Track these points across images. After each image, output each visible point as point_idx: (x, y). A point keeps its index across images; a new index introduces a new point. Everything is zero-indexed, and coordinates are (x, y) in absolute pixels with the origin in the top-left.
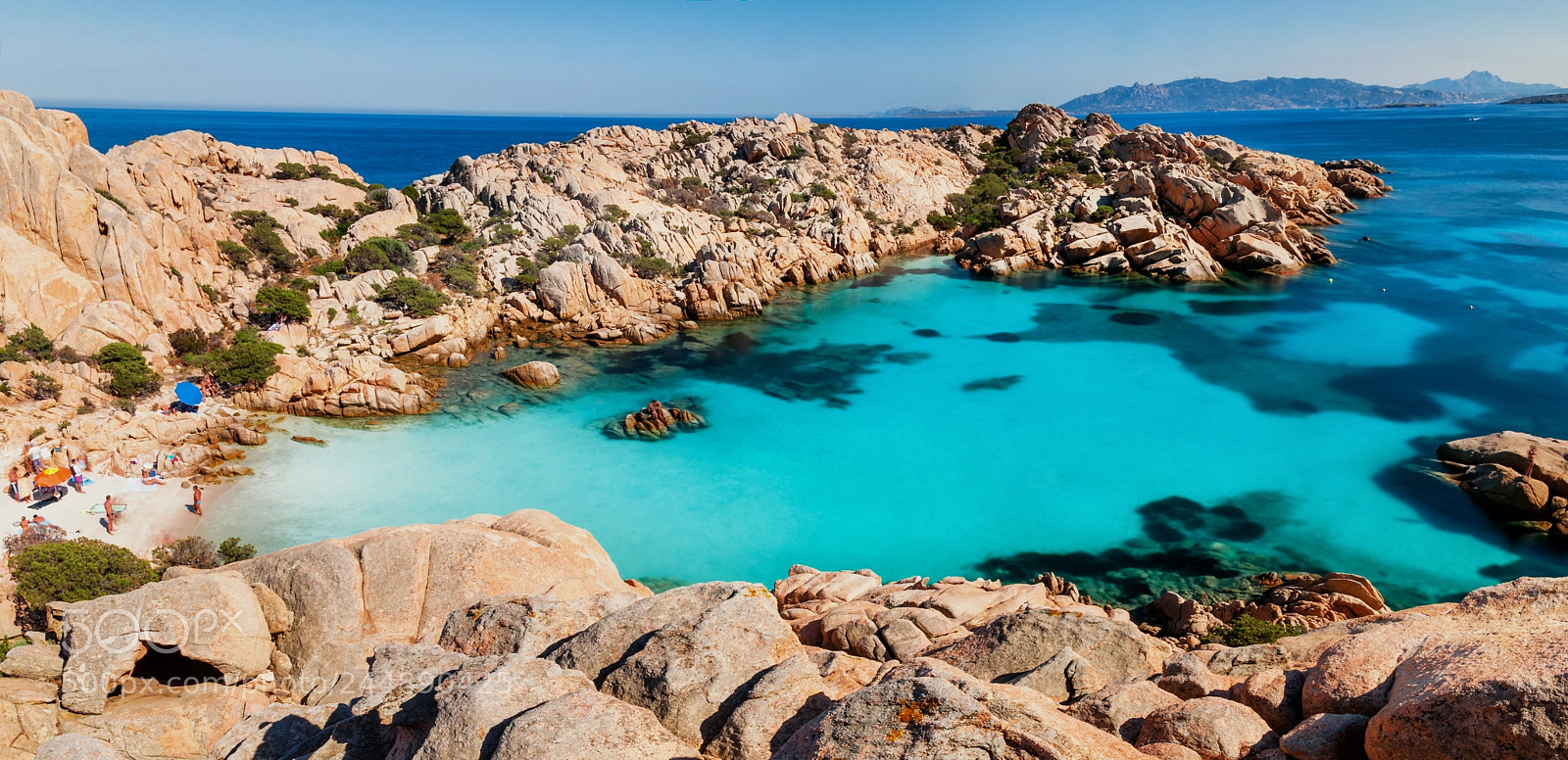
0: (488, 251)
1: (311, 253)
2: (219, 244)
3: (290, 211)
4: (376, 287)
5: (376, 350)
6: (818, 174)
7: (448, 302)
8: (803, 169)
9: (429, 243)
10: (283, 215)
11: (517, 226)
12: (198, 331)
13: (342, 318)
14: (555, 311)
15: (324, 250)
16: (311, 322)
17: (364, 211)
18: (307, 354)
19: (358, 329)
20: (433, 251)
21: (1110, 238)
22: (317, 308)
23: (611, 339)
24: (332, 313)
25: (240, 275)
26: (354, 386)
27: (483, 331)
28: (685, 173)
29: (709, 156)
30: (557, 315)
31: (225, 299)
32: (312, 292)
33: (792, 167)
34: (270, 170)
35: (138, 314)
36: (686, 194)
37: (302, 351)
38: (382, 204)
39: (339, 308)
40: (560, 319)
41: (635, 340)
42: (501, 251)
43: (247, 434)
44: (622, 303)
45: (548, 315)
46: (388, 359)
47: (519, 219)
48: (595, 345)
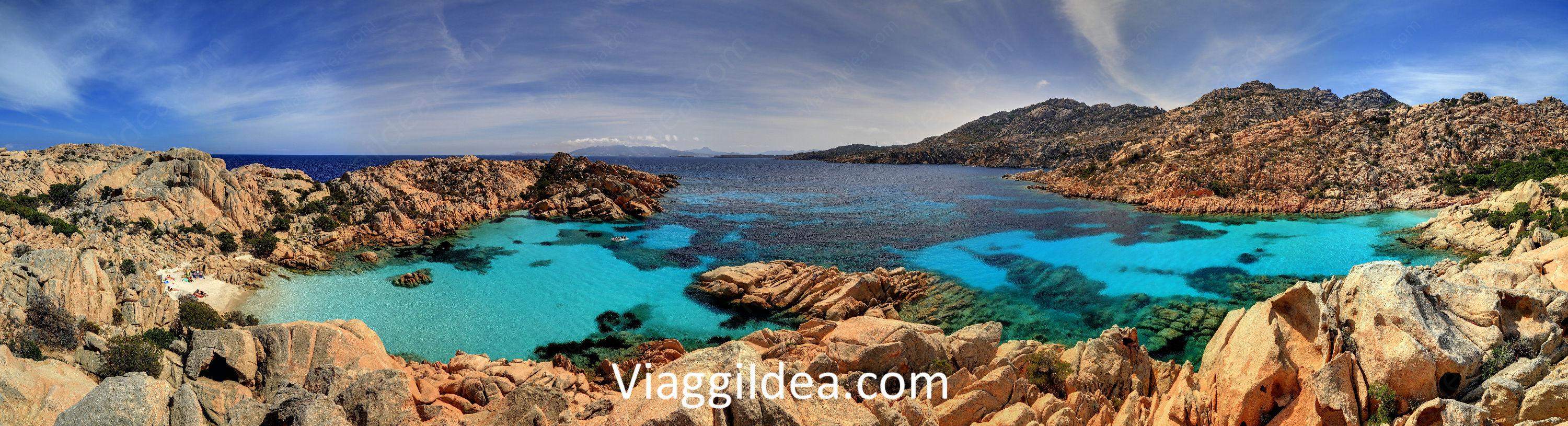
0: (354, 207)
1: (292, 205)
2: (263, 201)
3: (287, 191)
4: (313, 219)
5: (312, 243)
6: (479, 178)
7: (338, 225)
8: (473, 176)
9: (334, 203)
10: (285, 192)
11: (365, 198)
12: (252, 230)
13: (301, 229)
14: (377, 231)
15: (297, 204)
16: (290, 231)
17: (312, 191)
18: (288, 243)
19: (306, 234)
20: (334, 206)
21: (586, 203)
22: (292, 226)
23: (397, 243)
24: (297, 228)
25: (268, 213)
26: (302, 257)
27: (351, 238)
28: (429, 177)
29: (438, 171)
30: (378, 233)
31: (262, 220)
32: (291, 220)
33: (469, 175)
34: (282, 175)
35: (234, 223)
36: (428, 185)
37: (286, 242)
38: (318, 188)
39: (300, 226)
40: (379, 234)
41: (406, 243)
42: (358, 208)
43: (264, 271)
44: (402, 228)
45: (375, 233)
46: (315, 247)
47: (367, 195)
48: (391, 245)
